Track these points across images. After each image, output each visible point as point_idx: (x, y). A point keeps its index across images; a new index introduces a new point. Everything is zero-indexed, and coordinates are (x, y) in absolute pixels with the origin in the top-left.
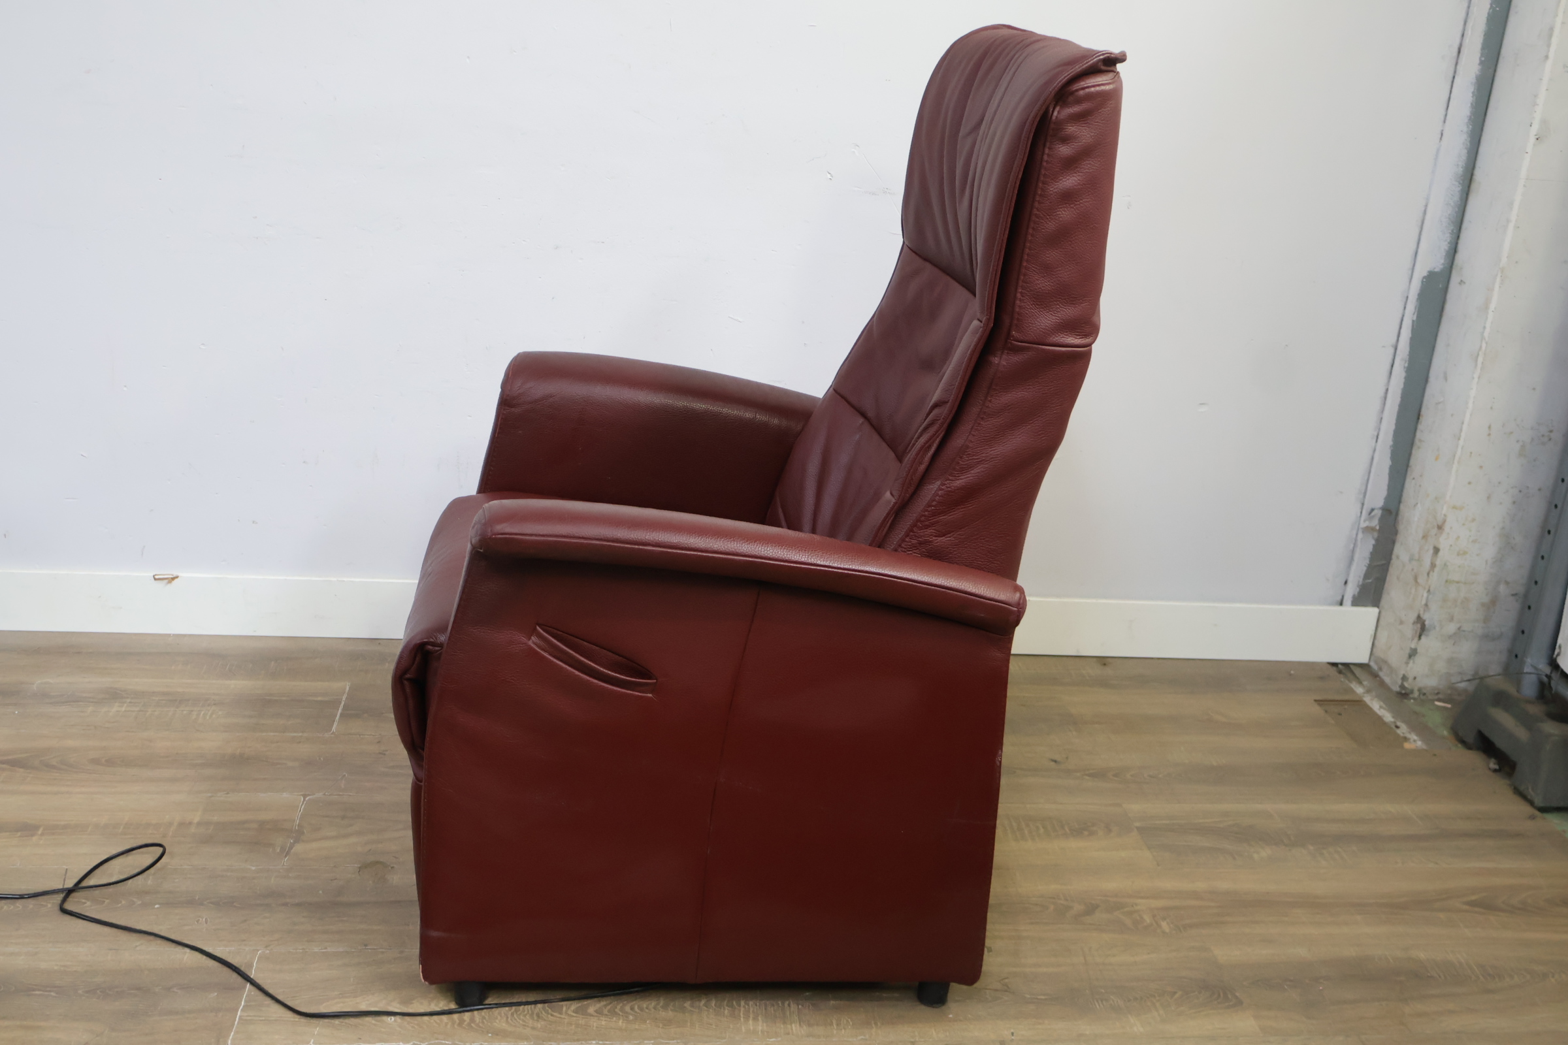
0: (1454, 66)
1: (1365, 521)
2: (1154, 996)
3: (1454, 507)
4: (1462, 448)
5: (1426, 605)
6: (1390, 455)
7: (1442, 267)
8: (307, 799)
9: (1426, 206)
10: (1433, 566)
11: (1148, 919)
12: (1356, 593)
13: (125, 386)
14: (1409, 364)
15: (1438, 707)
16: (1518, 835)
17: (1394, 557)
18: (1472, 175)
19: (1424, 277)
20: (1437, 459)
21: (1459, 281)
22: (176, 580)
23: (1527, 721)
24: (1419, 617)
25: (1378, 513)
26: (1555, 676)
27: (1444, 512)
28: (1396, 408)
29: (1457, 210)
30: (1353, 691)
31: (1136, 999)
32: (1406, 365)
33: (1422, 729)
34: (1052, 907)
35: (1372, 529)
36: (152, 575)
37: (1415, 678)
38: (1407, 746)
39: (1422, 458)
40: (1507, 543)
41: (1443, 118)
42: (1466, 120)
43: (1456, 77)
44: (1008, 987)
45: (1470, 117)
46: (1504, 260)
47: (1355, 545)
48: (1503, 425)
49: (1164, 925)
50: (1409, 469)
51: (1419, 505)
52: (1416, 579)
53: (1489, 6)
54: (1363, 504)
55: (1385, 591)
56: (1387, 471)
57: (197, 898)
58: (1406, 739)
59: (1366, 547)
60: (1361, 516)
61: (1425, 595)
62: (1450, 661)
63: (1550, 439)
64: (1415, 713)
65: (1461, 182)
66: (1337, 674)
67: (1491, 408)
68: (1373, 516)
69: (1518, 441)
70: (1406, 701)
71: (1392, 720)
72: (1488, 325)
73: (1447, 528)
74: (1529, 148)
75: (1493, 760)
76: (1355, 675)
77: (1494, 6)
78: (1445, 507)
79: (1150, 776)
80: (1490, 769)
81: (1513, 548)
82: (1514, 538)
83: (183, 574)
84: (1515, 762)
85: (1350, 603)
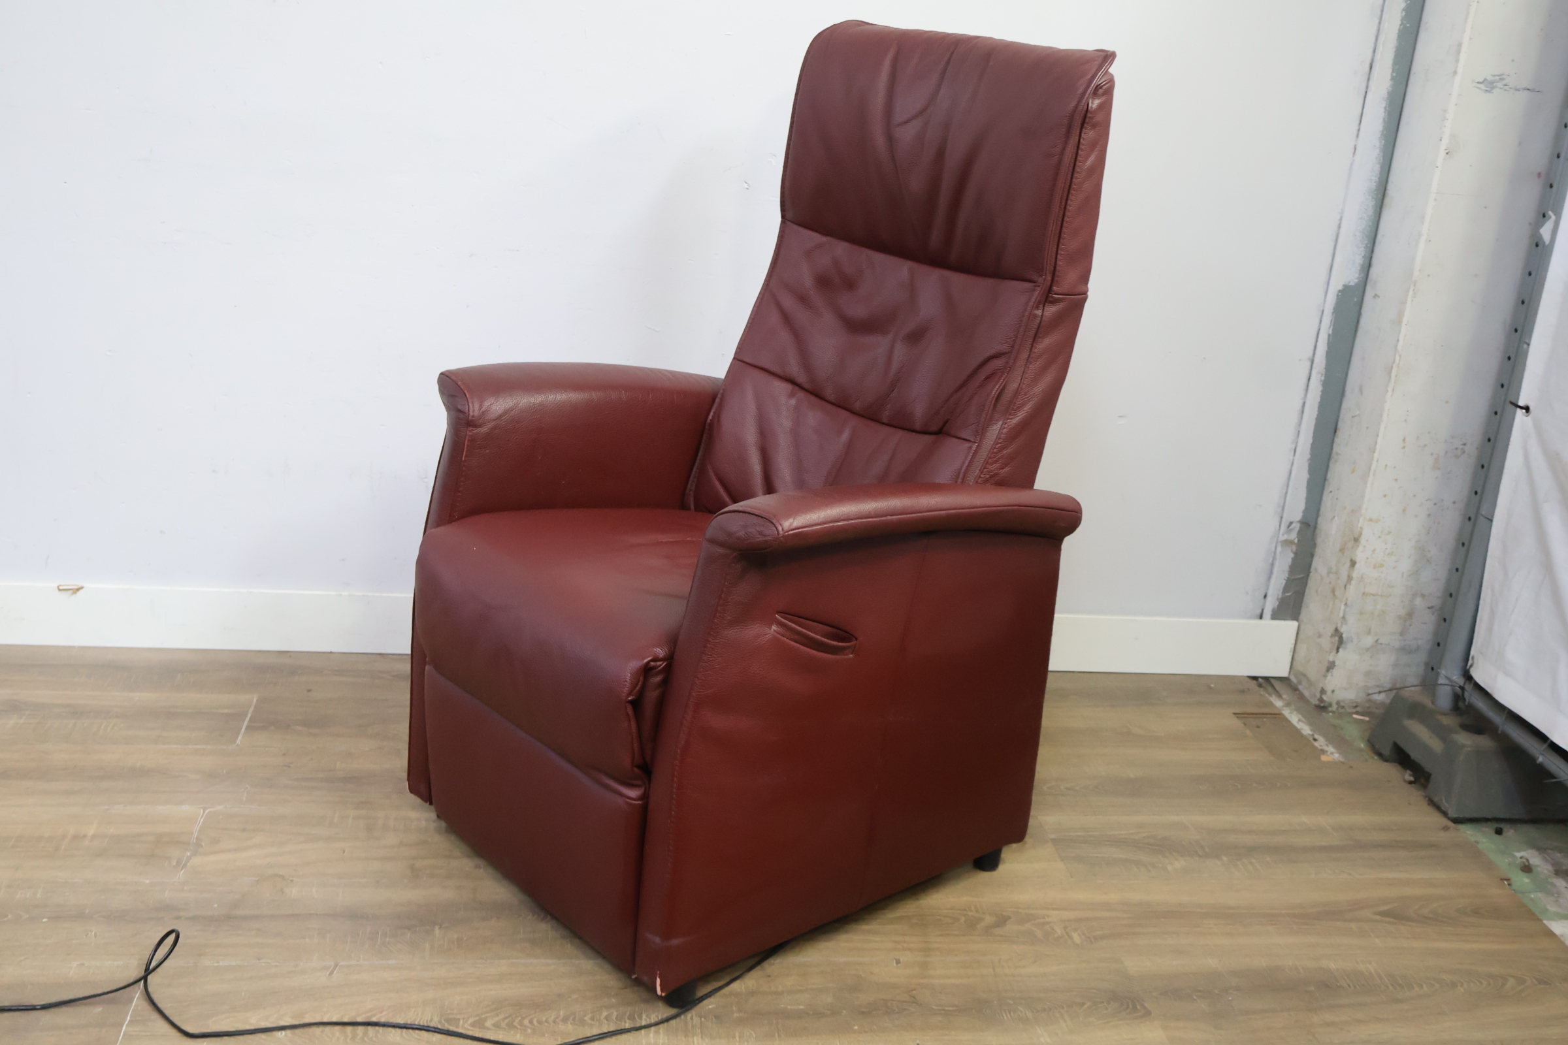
0: (1366, 82)
1: (1283, 535)
2: (1063, 1008)
3: (1371, 520)
4: (1377, 461)
5: (1344, 618)
6: (1307, 469)
7: (1356, 281)
8: (207, 811)
9: (1341, 220)
10: (1350, 578)
11: (1059, 930)
12: (1276, 607)
14: (1325, 377)
15: (1356, 719)
16: (1432, 846)
17: (1312, 570)
18: (1385, 189)
19: (1340, 291)
20: (1353, 471)
21: (1373, 295)
22: (81, 591)
23: (1441, 732)
24: (1336, 630)
25: (1296, 526)
26: (1469, 687)
27: (1360, 525)
28: (1313, 422)
29: (1371, 224)
30: (1271, 704)
31: (1044, 1010)
32: (1323, 378)
33: (1339, 741)
34: (963, 919)
35: (1292, 542)
36: (57, 585)
37: (1333, 691)
38: (1324, 758)
39: (1339, 471)
40: (1422, 557)
41: (1356, 133)
42: (1379, 135)
43: (1368, 93)
44: (915, 998)
45: (1383, 131)
46: (1416, 274)
47: (1274, 558)
48: (1418, 438)
49: (1075, 936)
50: (1327, 482)
51: (1336, 518)
52: (1333, 591)
53: (1399, 23)
54: (1281, 518)
55: (1304, 606)
56: (1305, 484)
57: (87, 912)
58: (1323, 752)
59: (1285, 560)
60: (1279, 530)
61: (1343, 607)
62: (1368, 674)
63: (1463, 452)
64: (1334, 726)
65: (1375, 197)
66: (1256, 687)
67: (1406, 421)
68: (1293, 528)
69: (1432, 454)
70: (1324, 714)
71: (1311, 733)
72: (1401, 338)
73: (1363, 541)
74: (1440, 163)
75: (1408, 772)
76: (1273, 686)
77: (1405, 22)
78: (1361, 520)
79: (1067, 789)
80: (1405, 781)
81: (1428, 561)
82: (1429, 551)
83: (88, 585)
84: (1429, 773)
85: (1269, 616)
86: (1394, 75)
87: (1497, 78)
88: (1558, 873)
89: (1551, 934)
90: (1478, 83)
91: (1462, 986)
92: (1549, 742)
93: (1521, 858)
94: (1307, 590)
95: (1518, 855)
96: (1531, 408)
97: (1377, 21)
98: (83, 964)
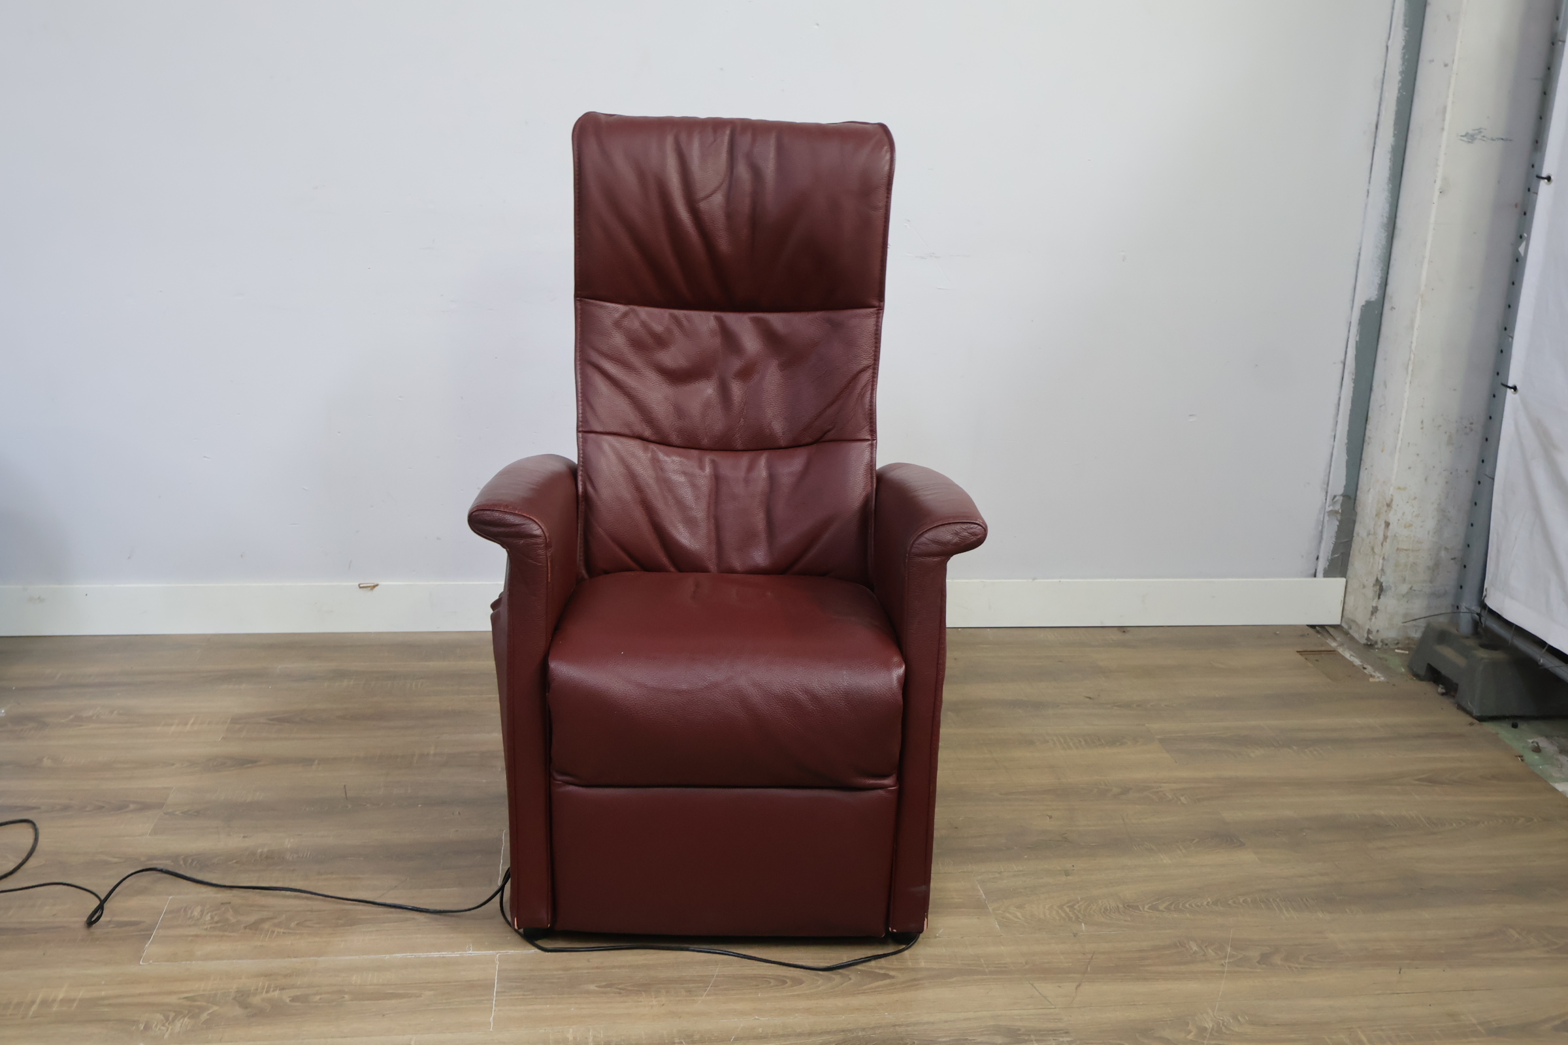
0: (1373, 139)
1: (1329, 507)
4: (1402, 440)
5: (1382, 570)
6: (1346, 451)
7: (1376, 297)
9: (1360, 249)
10: (1385, 538)
11: (1170, 796)
12: (1327, 566)
13: (339, 432)
15: (1398, 653)
16: (1460, 736)
17: (1355, 534)
18: (1395, 223)
19: (1363, 306)
20: (1382, 451)
21: (1390, 307)
22: (376, 588)
23: (1464, 652)
24: (1377, 580)
25: (1340, 499)
26: (1485, 613)
27: (1391, 493)
28: (1348, 412)
29: (1385, 251)
30: (1328, 644)
32: (1354, 377)
33: (1385, 669)
35: (1336, 512)
36: (358, 584)
37: (1378, 631)
38: (1371, 680)
39: (1372, 453)
40: (1443, 516)
41: (1368, 180)
42: (1386, 180)
43: (1376, 148)
44: (1067, 839)
45: (1389, 179)
46: (1423, 288)
47: (1323, 527)
48: (1433, 420)
49: (1182, 799)
50: (1362, 462)
51: (1371, 490)
52: (1373, 549)
53: (1397, 93)
54: (1327, 492)
55: (1350, 564)
56: (1344, 464)
58: (1371, 676)
59: (1332, 527)
60: (1326, 502)
61: (1381, 561)
62: (1405, 615)
63: (1472, 430)
64: (1380, 658)
65: (1386, 229)
66: (1316, 634)
68: (1337, 501)
69: (1446, 433)
70: (1372, 651)
71: (1361, 664)
72: (1414, 340)
73: (1394, 505)
74: (1435, 199)
75: (1440, 685)
76: (1330, 634)
77: (1401, 93)
78: (1392, 489)
79: (1166, 706)
80: (1439, 693)
81: (1449, 520)
82: (1449, 512)
83: (382, 583)
84: (1457, 685)
85: (1322, 575)
86: (1396, 132)
87: (1477, 131)
88: (1562, 751)
89: (1555, 790)
90: (1462, 136)
91: (1483, 823)
92: (1547, 646)
93: (1532, 743)
94: (1351, 552)
95: (1530, 741)
96: (1518, 387)
97: (1379, 91)
98: (457, 831)
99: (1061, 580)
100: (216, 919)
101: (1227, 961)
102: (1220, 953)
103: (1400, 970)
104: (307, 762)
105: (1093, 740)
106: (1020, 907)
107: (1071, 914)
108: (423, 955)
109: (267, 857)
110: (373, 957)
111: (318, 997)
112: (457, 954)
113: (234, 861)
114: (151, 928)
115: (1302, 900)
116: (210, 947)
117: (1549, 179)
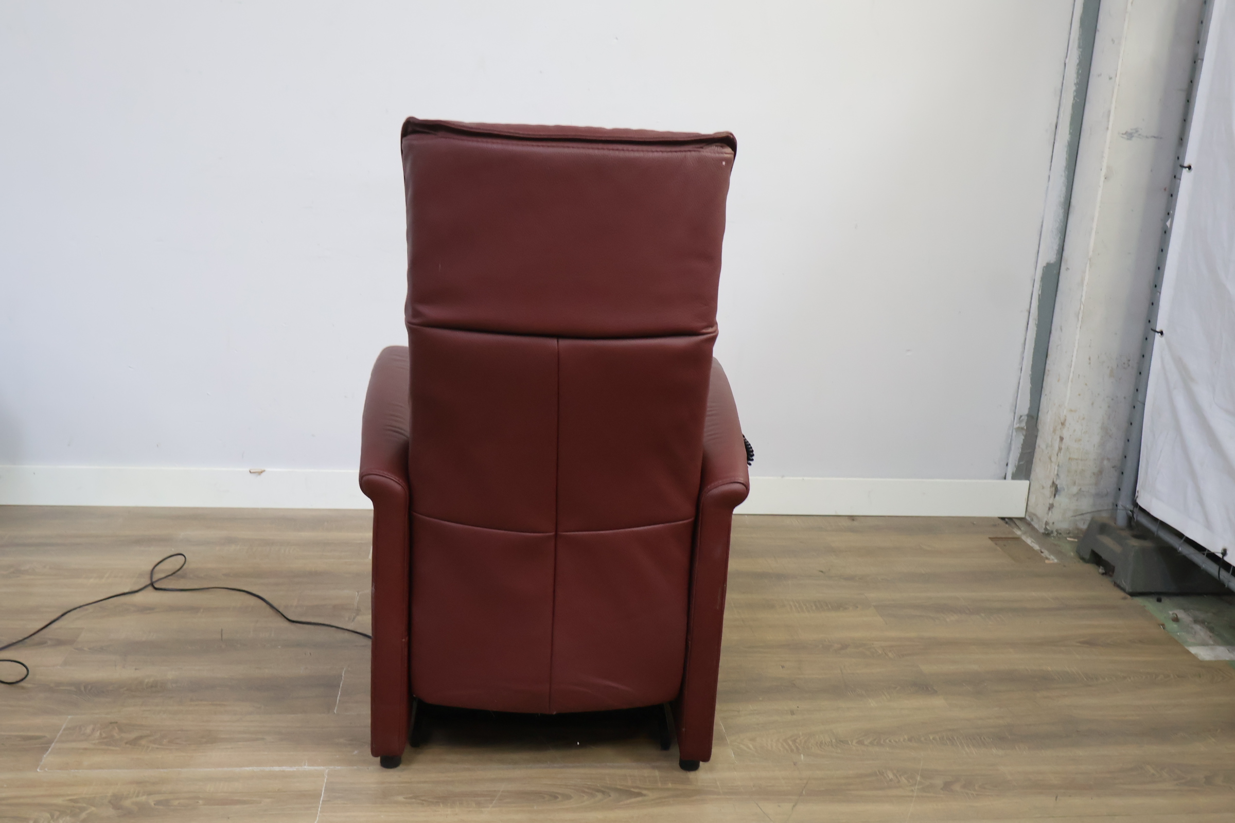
0: (1054, 134)
1: (1016, 424)
4: (1073, 373)
5: (1057, 475)
6: (1030, 381)
7: (1055, 260)
9: (1043, 222)
10: (1060, 449)
11: (880, 651)
12: (1014, 471)
14: (1038, 321)
15: (1069, 541)
16: (1114, 608)
17: (1036, 446)
18: (1070, 201)
19: (1044, 267)
20: (1058, 381)
21: (1066, 268)
22: (263, 474)
23: (1120, 541)
24: (1053, 483)
25: (1025, 418)
26: (1136, 510)
27: (1064, 414)
28: (1032, 351)
29: (1062, 224)
30: (1014, 533)
32: (1037, 323)
33: (1058, 553)
35: (1022, 429)
36: (248, 470)
37: (1053, 523)
38: (1047, 561)
39: (1050, 381)
40: (1106, 433)
41: (1049, 168)
42: (1063, 169)
43: (1055, 142)
45: (1066, 166)
46: (1091, 253)
47: (1012, 440)
48: (1098, 357)
49: (890, 654)
50: (1043, 389)
51: (1050, 411)
52: (1050, 458)
53: (1073, 99)
54: (1015, 413)
55: (1033, 470)
56: (1029, 390)
57: (302, 643)
58: (1047, 558)
59: (1018, 441)
60: (1014, 420)
61: (1056, 468)
62: (1075, 511)
63: (1129, 365)
64: (1055, 545)
65: (1063, 206)
66: (1004, 524)
67: (1090, 346)
68: (1023, 420)
69: (1108, 367)
70: (1049, 538)
71: (1039, 548)
72: (1084, 294)
73: (1067, 424)
74: (1101, 183)
75: (1101, 567)
76: (1016, 524)
77: (1076, 99)
78: (1065, 411)
79: (882, 579)
80: (1099, 573)
81: (1110, 436)
82: (1110, 430)
83: (268, 469)
84: (1114, 567)
85: (1010, 478)
86: (1071, 131)
87: (1134, 131)
88: (1196, 621)
89: (1189, 653)
90: (1122, 134)
91: (1130, 678)
92: (1184, 538)
93: (1173, 614)
94: (1034, 460)
95: (1171, 613)
96: (1164, 332)
97: (1058, 98)
98: (306, 668)
99: (806, 478)
100: (104, 735)
101: (916, 787)
102: (911, 781)
103: (1057, 797)
104: (194, 609)
105: (821, 605)
106: (753, 740)
107: (793, 747)
108: (267, 769)
109: (152, 687)
110: (226, 769)
111: (176, 802)
112: (294, 769)
113: (125, 689)
114: (50, 742)
115: (981, 738)
116: (97, 759)
117: (1190, 168)
